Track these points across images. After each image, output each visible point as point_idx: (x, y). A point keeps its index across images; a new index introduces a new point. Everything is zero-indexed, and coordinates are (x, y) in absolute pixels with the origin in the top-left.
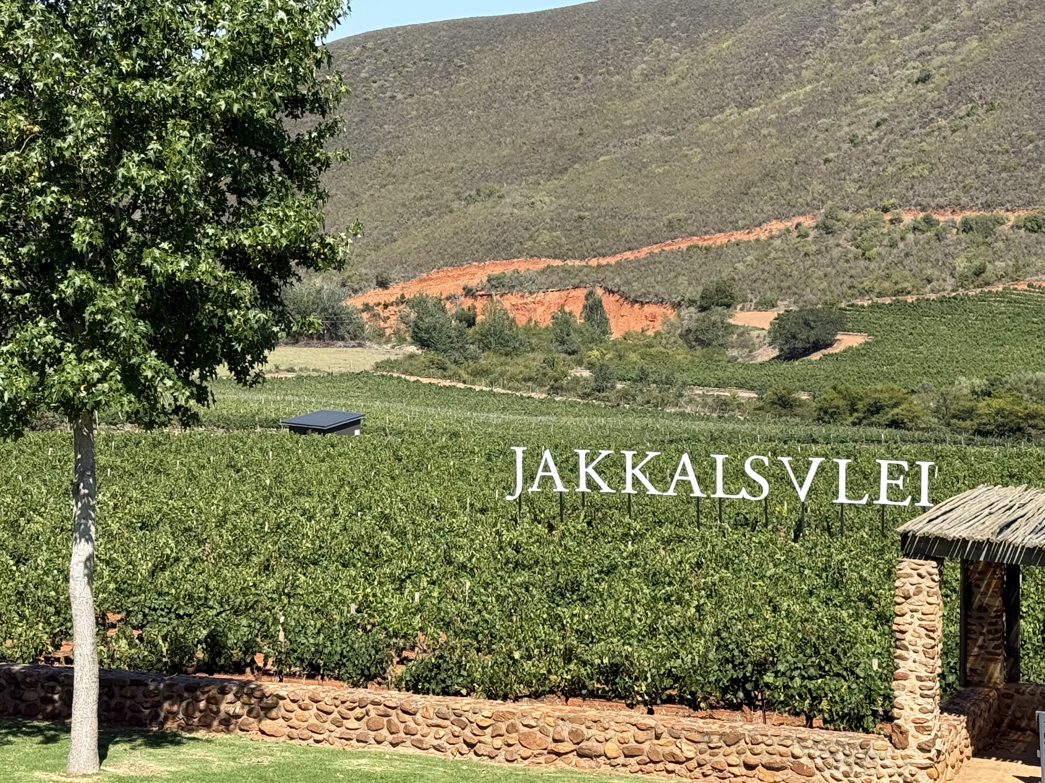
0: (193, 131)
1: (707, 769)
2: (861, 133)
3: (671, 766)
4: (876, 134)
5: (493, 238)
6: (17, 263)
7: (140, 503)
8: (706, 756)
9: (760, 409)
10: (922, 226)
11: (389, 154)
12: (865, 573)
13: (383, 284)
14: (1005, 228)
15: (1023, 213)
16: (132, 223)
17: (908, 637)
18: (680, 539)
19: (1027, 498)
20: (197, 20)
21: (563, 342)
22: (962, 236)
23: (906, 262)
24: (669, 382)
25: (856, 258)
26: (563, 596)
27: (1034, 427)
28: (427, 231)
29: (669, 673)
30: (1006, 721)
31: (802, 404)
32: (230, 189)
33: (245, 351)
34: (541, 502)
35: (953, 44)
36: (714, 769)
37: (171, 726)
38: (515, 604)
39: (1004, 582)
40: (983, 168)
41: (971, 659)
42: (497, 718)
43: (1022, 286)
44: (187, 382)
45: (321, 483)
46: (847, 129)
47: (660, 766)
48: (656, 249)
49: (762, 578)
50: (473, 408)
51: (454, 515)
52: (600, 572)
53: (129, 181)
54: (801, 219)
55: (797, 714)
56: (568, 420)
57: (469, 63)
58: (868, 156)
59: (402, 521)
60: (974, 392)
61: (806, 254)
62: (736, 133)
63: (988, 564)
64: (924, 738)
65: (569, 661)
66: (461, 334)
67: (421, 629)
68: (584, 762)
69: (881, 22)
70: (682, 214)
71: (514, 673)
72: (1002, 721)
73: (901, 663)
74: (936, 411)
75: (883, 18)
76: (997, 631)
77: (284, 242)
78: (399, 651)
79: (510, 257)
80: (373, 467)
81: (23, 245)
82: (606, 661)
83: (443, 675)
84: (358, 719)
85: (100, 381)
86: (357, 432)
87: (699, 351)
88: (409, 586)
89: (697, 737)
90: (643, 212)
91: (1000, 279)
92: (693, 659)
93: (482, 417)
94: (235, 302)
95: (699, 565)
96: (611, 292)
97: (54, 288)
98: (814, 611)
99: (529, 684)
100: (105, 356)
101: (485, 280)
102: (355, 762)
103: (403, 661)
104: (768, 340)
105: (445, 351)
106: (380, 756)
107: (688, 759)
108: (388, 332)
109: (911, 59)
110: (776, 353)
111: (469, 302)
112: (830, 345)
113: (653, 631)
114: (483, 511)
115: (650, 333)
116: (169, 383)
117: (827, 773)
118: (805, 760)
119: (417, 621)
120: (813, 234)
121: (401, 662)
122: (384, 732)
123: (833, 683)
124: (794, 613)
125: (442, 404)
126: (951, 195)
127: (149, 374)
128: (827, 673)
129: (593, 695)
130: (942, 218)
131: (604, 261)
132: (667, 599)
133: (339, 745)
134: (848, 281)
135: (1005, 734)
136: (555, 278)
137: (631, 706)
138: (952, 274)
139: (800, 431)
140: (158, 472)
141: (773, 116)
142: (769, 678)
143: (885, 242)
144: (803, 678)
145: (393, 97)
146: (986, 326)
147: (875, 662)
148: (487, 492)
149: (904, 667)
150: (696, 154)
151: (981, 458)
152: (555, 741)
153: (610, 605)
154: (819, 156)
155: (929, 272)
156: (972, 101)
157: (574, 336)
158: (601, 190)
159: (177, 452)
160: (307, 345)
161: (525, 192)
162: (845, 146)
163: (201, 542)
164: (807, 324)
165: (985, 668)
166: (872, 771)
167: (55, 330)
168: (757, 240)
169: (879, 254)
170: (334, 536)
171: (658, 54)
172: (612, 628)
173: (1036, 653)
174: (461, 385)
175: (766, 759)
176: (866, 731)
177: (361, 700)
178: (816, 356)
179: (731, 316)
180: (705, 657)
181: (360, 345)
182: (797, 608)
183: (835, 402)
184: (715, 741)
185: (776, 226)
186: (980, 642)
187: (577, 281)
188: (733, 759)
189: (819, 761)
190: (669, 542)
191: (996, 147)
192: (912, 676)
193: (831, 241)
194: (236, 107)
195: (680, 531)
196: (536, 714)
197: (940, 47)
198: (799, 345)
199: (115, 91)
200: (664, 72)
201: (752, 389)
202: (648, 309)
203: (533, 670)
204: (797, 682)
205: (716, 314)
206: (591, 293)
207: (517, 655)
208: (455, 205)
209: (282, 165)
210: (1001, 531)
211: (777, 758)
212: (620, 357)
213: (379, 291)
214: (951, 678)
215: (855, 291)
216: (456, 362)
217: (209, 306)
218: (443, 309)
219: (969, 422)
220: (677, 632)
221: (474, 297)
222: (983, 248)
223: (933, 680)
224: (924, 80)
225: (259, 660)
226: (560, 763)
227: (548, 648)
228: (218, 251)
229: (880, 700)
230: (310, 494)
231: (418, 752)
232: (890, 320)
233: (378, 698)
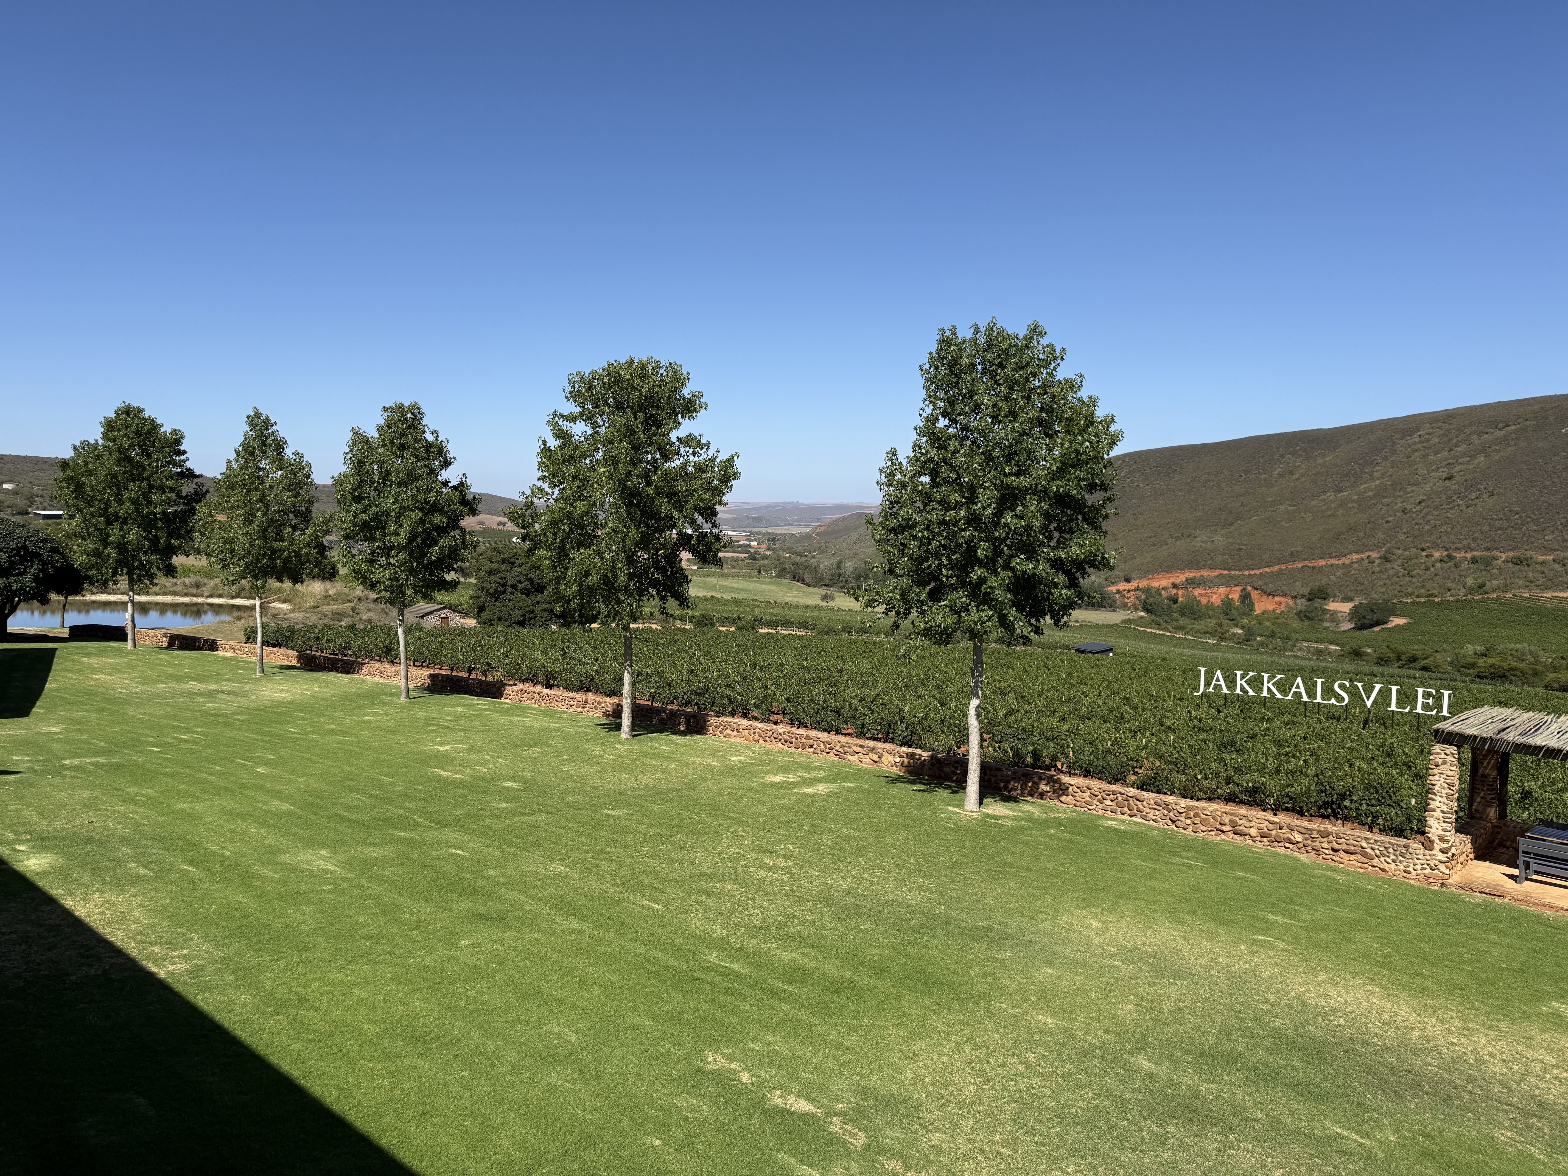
0: (1040, 501)
1: (1309, 849)
2: (1409, 507)
3: (1288, 845)
4: (1418, 508)
5: (1189, 558)
6: (950, 564)
7: (1000, 682)
8: (1309, 842)
9: (1342, 656)
10: (1446, 559)
11: (1134, 514)
12: (1406, 750)
13: (1128, 580)
14: (1499, 562)
15: (1511, 554)
16: (1006, 545)
17: (1437, 788)
18: (1294, 723)
19: (1516, 715)
20: (1044, 447)
21: (1227, 614)
22: (1471, 565)
23: (1436, 579)
24: (1288, 638)
25: (1404, 576)
26: (1226, 748)
27: (1514, 675)
28: (1153, 554)
29: (1287, 795)
30: (1497, 841)
31: (1367, 654)
32: (1055, 529)
33: (1059, 610)
34: (1214, 697)
35: (1468, 459)
36: (1313, 849)
37: (1014, 794)
38: (1199, 750)
39: (1498, 762)
40: (1486, 528)
41: (1475, 804)
42: (1188, 808)
43: (1509, 595)
44: (1031, 624)
45: (1092, 679)
46: (1400, 505)
47: (1282, 844)
48: (1283, 567)
49: (1343, 748)
50: (1175, 646)
51: (1165, 700)
52: (1247, 737)
53: (1006, 525)
54: (1370, 553)
55: (1364, 825)
56: (1229, 656)
57: (1181, 468)
58: (1413, 520)
59: (1136, 700)
60: (1476, 654)
61: (1373, 573)
62: (1333, 506)
63: (1489, 751)
64: (1444, 846)
65: (1229, 783)
66: (1169, 607)
67: (1146, 758)
68: (1237, 837)
69: (1424, 447)
70: (1299, 549)
71: (1198, 786)
72: (1494, 841)
73: (1431, 802)
74: (1451, 663)
75: (1425, 445)
76: (1493, 790)
77: (1083, 557)
78: (1134, 768)
79: (1199, 569)
80: (1120, 673)
81: (954, 555)
82: (1250, 785)
83: (1158, 783)
84: (1112, 801)
85: (987, 621)
86: (1111, 655)
87: (1306, 623)
88: (1139, 735)
89: (1304, 831)
90: (1277, 547)
91: (1494, 590)
92: (1301, 789)
93: (1180, 651)
94: (1055, 585)
95: (1305, 738)
96: (1256, 589)
97: (967, 576)
98: (1375, 769)
99: (1206, 793)
100: (990, 609)
101: (1184, 579)
102: (1110, 822)
103: (1135, 773)
104: (1348, 618)
105: (1160, 616)
106: (1123, 821)
107: (1298, 842)
108: (1129, 604)
109: (1442, 467)
110: (1353, 625)
111: (1175, 591)
112: (1386, 623)
113: (1278, 772)
114: (1181, 699)
115: (1278, 611)
116: (1021, 624)
117: (1382, 859)
118: (1369, 850)
119: (1143, 754)
120: (1377, 561)
121: (1134, 774)
122: (1126, 809)
123: (1386, 810)
124: (1362, 768)
125: (1158, 643)
126: (1465, 542)
127: (1012, 619)
128: (1383, 804)
129: (1242, 802)
130: (1458, 555)
131: (1252, 572)
132: (1287, 754)
133: (1101, 812)
134: (1399, 588)
135: (1495, 849)
136: (1224, 580)
137: (1264, 810)
138: (1464, 587)
139: (1366, 669)
140: (1009, 667)
141: (1356, 497)
142: (1347, 803)
143: (1423, 567)
144: (1368, 805)
145: (1138, 486)
146: (1485, 617)
147: (1413, 801)
148: (1183, 690)
149: (1433, 805)
150: (1309, 517)
151: (1481, 691)
152: (1221, 824)
153: (1253, 756)
154: (1383, 519)
155: (1449, 585)
156: (1479, 490)
157: (1233, 611)
158: (1253, 535)
159: (1019, 658)
160: (1086, 609)
161: (1209, 535)
162: (1399, 514)
163: (1030, 703)
164: (1372, 610)
165: (1485, 810)
166: (1411, 861)
167: (967, 596)
168: (1343, 564)
169: (1418, 574)
170: (1099, 706)
171: (1289, 463)
172: (1254, 767)
173: (1516, 804)
174: (1168, 634)
175: (1345, 847)
176: (1406, 838)
177: (1114, 791)
178: (1377, 629)
179: (1326, 604)
180: (1308, 788)
181: (1114, 611)
182: (1365, 766)
183: (1388, 655)
184: (1315, 834)
185: (1355, 557)
186: (1482, 795)
187: (1236, 582)
188: (1325, 845)
189: (1377, 852)
190: (1288, 724)
191: (1494, 516)
192: (1438, 810)
193: (1389, 566)
194: (1061, 489)
195: (1295, 719)
196: (1211, 809)
197: (1460, 460)
198: (1367, 622)
199: (1002, 482)
200: (1291, 473)
201: (1337, 644)
202: (1277, 599)
203: (1208, 786)
204: (1364, 807)
205: (1317, 603)
206: (1244, 589)
207: (1199, 777)
208: (1169, 541)
209: (1084, 518)
210: (1499, 733)
211: (1352, 848)
212: (1260, 624)
213: (1125, 583)
214: (1461, 814)
215: (1403, 594)
216: (1166, 621)
217: (1042, 587)
218: (1160, 594)
219: (1472, 671)
220: (1292, 773)
221: (1178, 589)
222: (1484, 573)
223: (1452, 814)
224: (1449, 478)
225: (1059, 765)
226: (1223, 836)
227: (1217, 774)
228: (1049, 560)
229: (1415, 822)
230: (1086, 684)
231: (1144, 821)
232: (1424, 611)
233: (1123, 791)
